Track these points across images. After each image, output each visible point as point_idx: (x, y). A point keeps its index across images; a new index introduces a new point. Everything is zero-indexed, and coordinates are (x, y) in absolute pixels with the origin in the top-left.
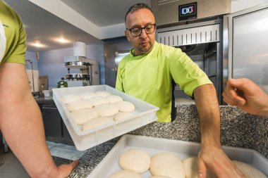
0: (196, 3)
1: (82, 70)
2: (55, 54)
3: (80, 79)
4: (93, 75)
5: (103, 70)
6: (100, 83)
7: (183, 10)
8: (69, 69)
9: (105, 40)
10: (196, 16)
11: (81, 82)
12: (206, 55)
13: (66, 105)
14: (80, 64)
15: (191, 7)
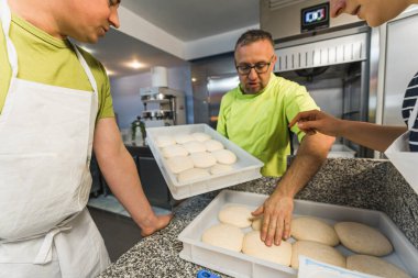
0: (328, 4)
1: (162, 104)
2: (126, 83)
3: (161, 118)
4: (178, 112)
5: (191, 103)
6: (187, 123)
7: (308, 15)
8: (145, 104)
9: (193, 61)
10: (327, 23)
11: (162, 121)
12: (347, 79)
13: (161, 149)
14: (161, 97)
15: (321, 11)
